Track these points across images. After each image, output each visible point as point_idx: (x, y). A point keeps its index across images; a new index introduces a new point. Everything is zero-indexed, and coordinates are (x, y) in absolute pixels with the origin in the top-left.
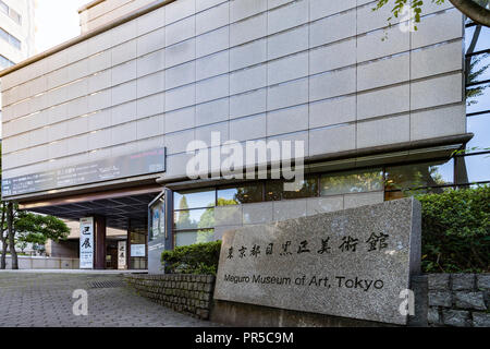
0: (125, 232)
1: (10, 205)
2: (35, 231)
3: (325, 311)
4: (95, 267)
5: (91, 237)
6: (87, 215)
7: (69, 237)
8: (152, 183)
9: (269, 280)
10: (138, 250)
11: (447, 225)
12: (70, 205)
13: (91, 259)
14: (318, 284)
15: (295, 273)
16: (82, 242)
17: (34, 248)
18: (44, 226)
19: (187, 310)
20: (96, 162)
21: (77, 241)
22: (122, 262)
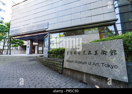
0: (37, 44)
1: (11, 37)
2: (16, 44)
4: (30, 54)
5: (29, 45)
6: (29, 40)
7: (24, 45)
8: (45, 31)
9: (80, 62)
10: (40, 49)
12: (25, 37)
13: (29, 51)
14: (96, 65)
15: (88, 61)
16: (27, 47)
17: (15, 48)
18: (18, 42)
19: (55, 70)
20: (32, 26)
22: (36, 52)
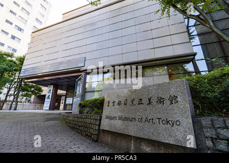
0: (65, 92)
1: (22, 80)
2: (28, 91)
3: (153, 138)
4: (50, 109)
5: (51, 94)
6: (51, 85)
7: (42, 94)
8: (79, 71)
9: (126, 119)
10: (69, 101)
11: (200, 91)
12: (45, 80)
13: (49, 105)
14: (149, 122)
15: (138, 115)
16: (46, 97)
17: (26, 99)
18: (33, 89)
20: (58, 63)
21: (45, 96)
22: (62, 106)
